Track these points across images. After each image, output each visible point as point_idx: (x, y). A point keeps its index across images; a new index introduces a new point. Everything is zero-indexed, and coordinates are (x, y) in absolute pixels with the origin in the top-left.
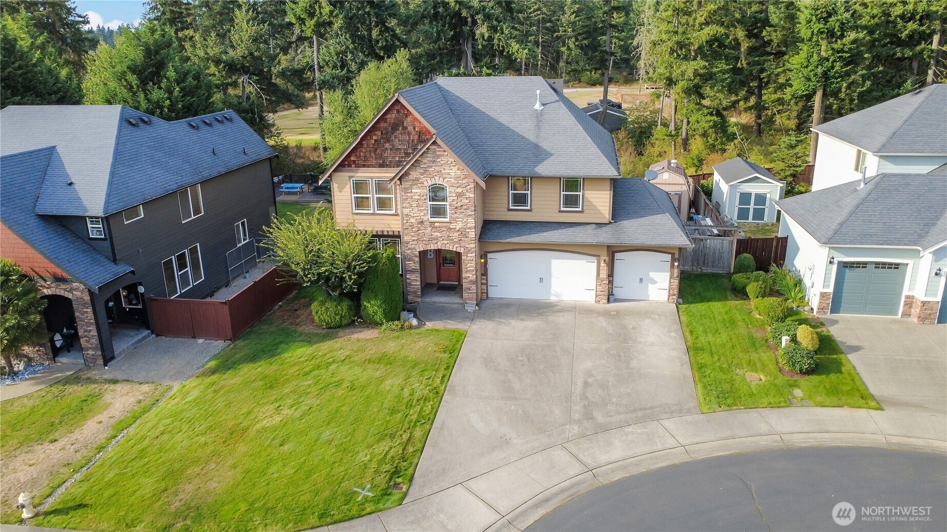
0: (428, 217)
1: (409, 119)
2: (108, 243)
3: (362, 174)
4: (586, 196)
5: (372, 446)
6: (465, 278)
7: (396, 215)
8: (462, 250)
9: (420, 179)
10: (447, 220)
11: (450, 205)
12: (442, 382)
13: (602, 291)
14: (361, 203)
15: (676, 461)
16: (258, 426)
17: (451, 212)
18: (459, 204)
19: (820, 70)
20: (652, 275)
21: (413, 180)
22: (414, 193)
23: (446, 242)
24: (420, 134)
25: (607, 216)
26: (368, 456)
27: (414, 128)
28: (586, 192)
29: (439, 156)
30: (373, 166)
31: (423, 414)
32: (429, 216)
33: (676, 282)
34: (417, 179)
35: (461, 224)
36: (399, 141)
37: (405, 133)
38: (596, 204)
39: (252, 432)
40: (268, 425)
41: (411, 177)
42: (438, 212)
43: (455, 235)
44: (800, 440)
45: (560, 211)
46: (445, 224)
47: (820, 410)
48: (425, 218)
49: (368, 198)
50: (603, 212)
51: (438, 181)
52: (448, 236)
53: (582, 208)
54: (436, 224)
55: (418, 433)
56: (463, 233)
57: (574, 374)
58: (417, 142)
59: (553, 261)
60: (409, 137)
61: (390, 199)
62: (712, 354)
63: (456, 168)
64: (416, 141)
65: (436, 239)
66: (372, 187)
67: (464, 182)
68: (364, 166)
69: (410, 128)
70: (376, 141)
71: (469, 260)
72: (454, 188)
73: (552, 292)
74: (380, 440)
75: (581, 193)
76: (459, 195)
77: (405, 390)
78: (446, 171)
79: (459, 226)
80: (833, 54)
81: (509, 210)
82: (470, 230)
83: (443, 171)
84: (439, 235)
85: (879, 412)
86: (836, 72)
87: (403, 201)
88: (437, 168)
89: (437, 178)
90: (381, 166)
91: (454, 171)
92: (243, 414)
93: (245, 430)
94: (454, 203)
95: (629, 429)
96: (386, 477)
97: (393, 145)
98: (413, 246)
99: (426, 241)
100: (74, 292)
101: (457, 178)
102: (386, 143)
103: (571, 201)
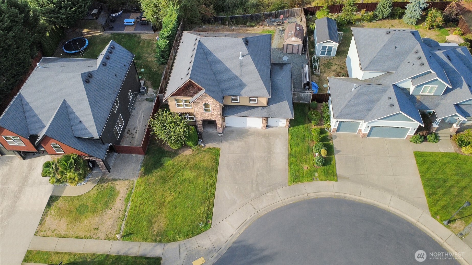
0: (204, 111)
3: (178, 98)
5: (200, 207)
6: (218, 126)
7: (192, 109)
8: (216, 119)
12: (215, 178)
13: (264, 125)
15: (279, 206)
16: (167, 201)
17: (212, 110)
20: (281, 120)
21: (198, 102)
22: (199, 105)
24: (199, 88)
26: (200, 211)
29: (206, 97)
30: (183, 96)
31: (212, 192)
34: (200, 102)
38: (262, 101)
39: (166, 204)
40: (169, 200)
42: (207, 110)
44: (313, 195)
45: (250, 103)
46: (210, 113)
47: (321, 182)
49: (181, 104)
51: (207, 103)
52: (212, 116)
53: (257, 102)
54: (207, 113)
55: (211, 201)
56: (216, 116)
57: (254, 170)
60: (195, 89)
62: (295, 158)
64: (197, 90)
66: (183, 101)
70: (183, 90)
71: (219, 122)
73: (247, 125)
74: (201, 205)
75: (257, 99)
77: (205, 182)
79: (215, 113)
81: (231, 102)
84: (208, 116)
85: (336, 182)
87: (195, 107)
90: (185, 96)
92: (161, 196)
93: (164, 202)
95: (268, 194)
96: (205, 219)
98: (200, 118)
102: (186, 90)
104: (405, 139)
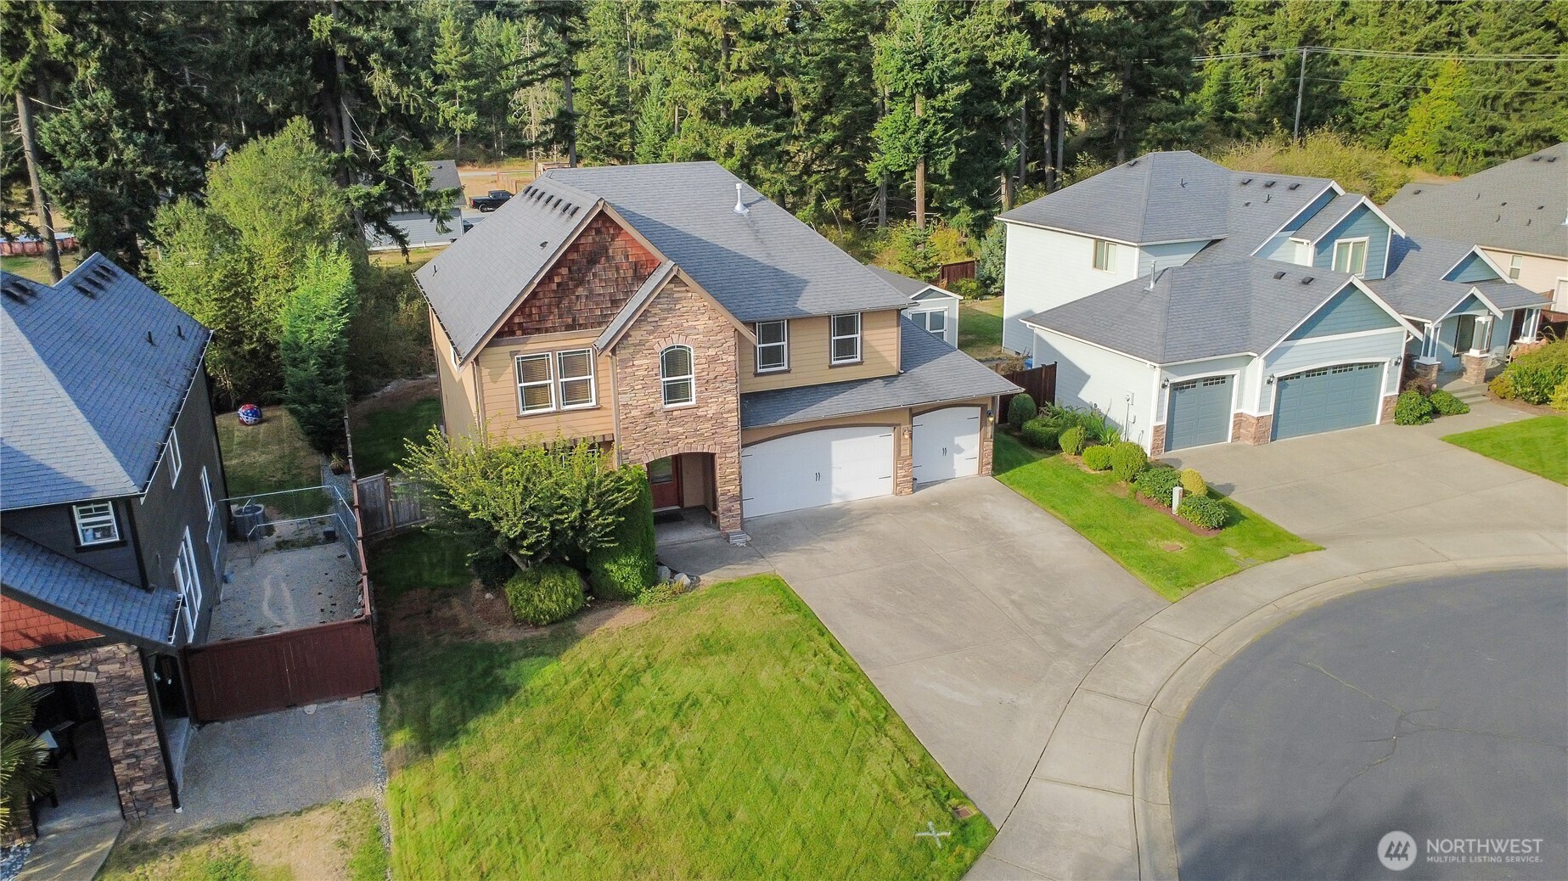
0: (660, 404)
1: (619, 242)
2: (129, 551)
3: (534, 345)
4: (866, 338)
5: (861, 770)
6: (722, 495)
7: (599, 409)
8: (717, 450)
9: (647, 341)
10: (693, 403)
11: (697, 379)
12: (839, 654)
13: (904, 476)
14: (531, 397)
16: (651, 802)
17: (699, 389)
18: (712, 375)
19: (922, 136)
20: (958, 440)
21: (635, 345)
22: (639, 366)
23: (692, 440)
24: (636, 267)
25: (895, 364)
27: (627, 257)
28: (865, 333)
29: (678, 300)
30: (554, 329)
31: (870, 705)
32: (663, 402)
33: (990, 445)
34: (641, 343)
35: (715, 408)
36: (601, 280)
37: (610, 266)
38: (880, 349)
39: (653, 817)
40: (664, 797)
41: (631, 340)
42: (675, 392)
43: (706, 426)
45: (831, 367)
46: (690, 412)
48: (656, 406)
49: (545, 386)
50: (889, 359)
51: (677, 341)
52: (696, 430)
53: (862, 359)
54: (675, 413)
55: (896, 733)
56: (718, 421)
57: (988, 595)
58: (633, 280)
59: (834, 444)
60: (618, 273)
61: (587, 382)
62: (1106, 529)
63: (706, 317)
64: (629, 279)
65: (676, 438)
66: (553, 364)
67: (718, 338)
68: (539, 331)
69: (620, 258)
70: (559, 285)
71: (729, 463)
72: (704, 350)
73: (834, 491)
74: (861, 758)
75: (858, 336)
76: (713, 360)
77: (804, 679)
78: (690, 323)
79: (711, 410)
80: (934, 115)
81: (757, 375)
82: (729, 415)
83: (685, 325)
84: (681, 430)
86: (939, 139)
87: (617, 382)
88: (674, 320)
89: (675, 337)
90: (569, 327)
91: (702, 323)
92: (596, 795)
94: (703, 374)
95: (1126, 645)
96: (933, 804)
97: (591, 291)
98: (638, 457)
99: (657, 443)
100: (100, 668)
101: (708, 332)
102: (577, 286)
103: (845, 349)
104: (1378, 422)
